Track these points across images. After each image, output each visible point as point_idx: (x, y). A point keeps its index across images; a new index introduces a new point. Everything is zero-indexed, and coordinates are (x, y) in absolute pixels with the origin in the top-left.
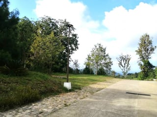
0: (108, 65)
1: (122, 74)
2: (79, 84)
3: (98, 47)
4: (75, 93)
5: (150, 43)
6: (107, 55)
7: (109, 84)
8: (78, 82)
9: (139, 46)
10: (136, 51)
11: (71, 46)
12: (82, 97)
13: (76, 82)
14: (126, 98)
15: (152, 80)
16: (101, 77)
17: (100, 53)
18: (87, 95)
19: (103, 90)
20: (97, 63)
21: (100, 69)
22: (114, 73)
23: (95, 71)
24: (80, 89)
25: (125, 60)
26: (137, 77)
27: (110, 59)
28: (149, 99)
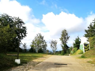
2: (26, 60)
3: (39, 35)
4: (23, 66)
5: (67, 34)
6: (44, 41)
8: (25, 58)
9: (61, 36)
10: (60, 39)
11: (21, 34)
12: (28, 69)
13: (24, 58)
15: (68, 55)
16: (40, 55)
17: (40, 39)
18: (31, 67)
19: (41, 63)
20: (38, 45)
21: (40, 49)
23: (37, 50)
24: (26, 63)
25: (54, 43)
27: (46, 43)
28: (66, 67)
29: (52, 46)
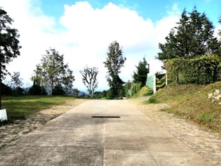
0: (68, 80)
1: (88, 93)
2: (21, 111)
3: (51, 53)
4: (15, 125)
5: (120, 53)
6: (66, 67)
7: (70, 107)
8: (20, 108)
10: (105, 63)
12: (28, 130)
13: (16, 108)
14: (92, 124)
15: (122, 99)
16: (58, 99)
17: (55, 63)
18: (36, 125)
19: (61, 117)
20: (51, 77)
21: (56, 87)
22: (77, 91)
23: (49, 90)
24: (23, 118)
25: (91, 74)
26: (105, 96)
27: (71, 72)
29: (85, 79)
